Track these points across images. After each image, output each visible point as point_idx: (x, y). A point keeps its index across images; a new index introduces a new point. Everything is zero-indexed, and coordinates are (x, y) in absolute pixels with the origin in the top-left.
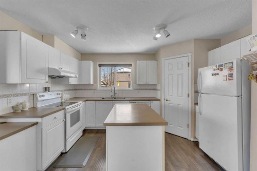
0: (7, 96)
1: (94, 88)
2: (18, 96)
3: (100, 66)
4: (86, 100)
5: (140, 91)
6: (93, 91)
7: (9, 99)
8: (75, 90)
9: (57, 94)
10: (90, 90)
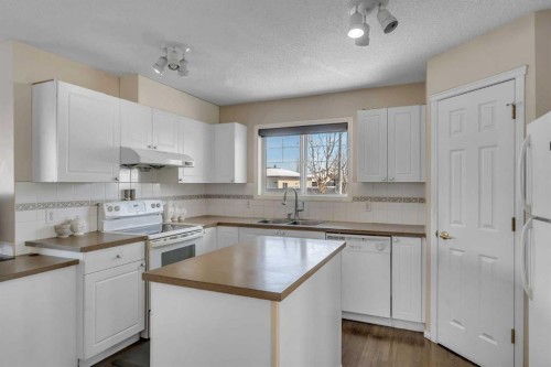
0: (46, 206)
1: (248, 193)
2: (66, 206)
3: (262, 133)
4: (219, 224)
5: (375, 204)
6: (245, 201)
7: (49, 211)
8: (207, 196)
9: (153, 206)
10: (238, 197)
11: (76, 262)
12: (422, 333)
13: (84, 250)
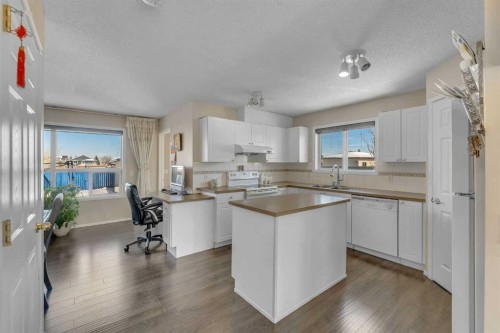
3: (318, 131)
4: (289, 186)
5: (396, 177)
6: (307, 173)
7: (206, 175)
8: (287, 170)
9: (253, 175)
11: (213, 198)
12: (422, 272)
13: (217, 193)
